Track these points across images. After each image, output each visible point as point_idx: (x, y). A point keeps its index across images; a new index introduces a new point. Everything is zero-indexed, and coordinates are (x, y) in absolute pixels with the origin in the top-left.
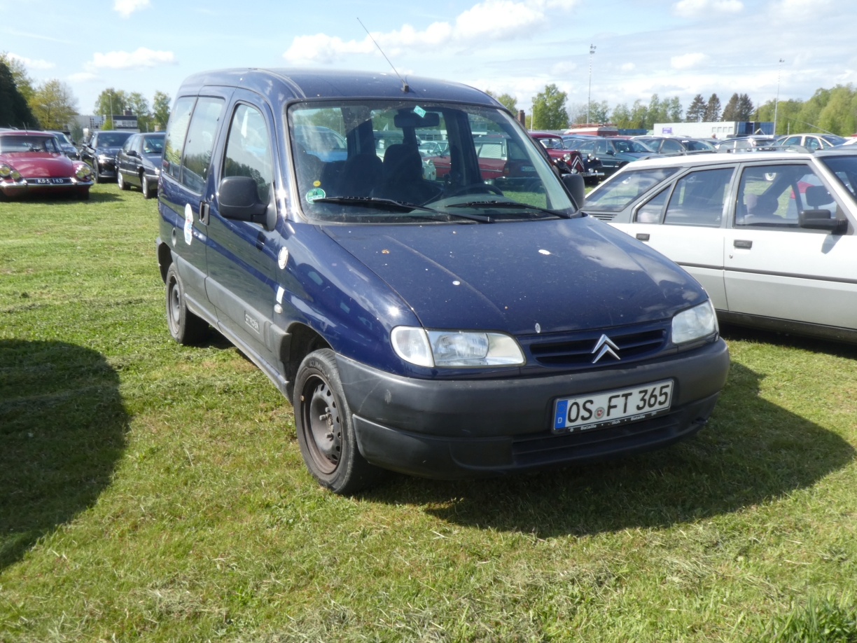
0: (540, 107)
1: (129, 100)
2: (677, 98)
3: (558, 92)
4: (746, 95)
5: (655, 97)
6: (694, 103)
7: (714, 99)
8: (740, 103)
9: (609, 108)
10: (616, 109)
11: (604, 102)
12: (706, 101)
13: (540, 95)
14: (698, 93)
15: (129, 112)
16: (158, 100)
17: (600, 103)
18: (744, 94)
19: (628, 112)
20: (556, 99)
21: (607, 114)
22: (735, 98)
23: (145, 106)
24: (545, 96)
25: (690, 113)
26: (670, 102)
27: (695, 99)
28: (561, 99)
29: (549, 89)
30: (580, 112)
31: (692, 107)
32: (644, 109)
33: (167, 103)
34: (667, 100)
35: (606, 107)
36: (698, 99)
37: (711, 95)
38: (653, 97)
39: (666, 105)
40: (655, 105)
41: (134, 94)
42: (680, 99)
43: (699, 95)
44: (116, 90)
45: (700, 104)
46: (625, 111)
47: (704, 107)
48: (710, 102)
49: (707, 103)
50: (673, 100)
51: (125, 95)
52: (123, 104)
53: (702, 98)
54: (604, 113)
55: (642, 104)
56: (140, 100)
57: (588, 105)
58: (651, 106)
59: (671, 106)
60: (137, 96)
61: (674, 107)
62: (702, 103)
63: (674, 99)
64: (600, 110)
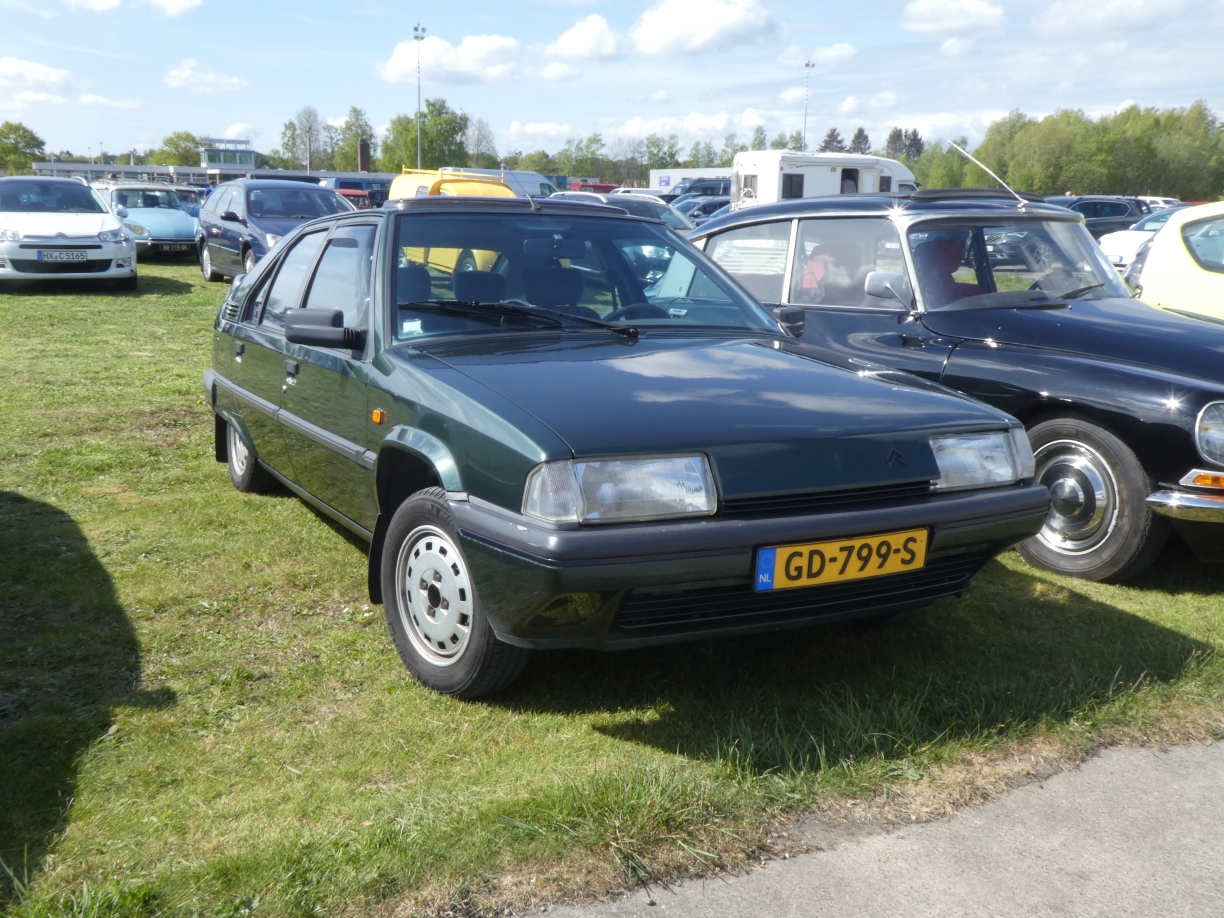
4: (915, 133)
6: (825, 142)
7: (861, 137)
8: (905, 142)
14: (832, 127)
17: (667, 138)
18: (910, 131)
19: (716, 154)
22: (896, 136)
26: (788, 138)
27: (827, 136)
29: (433, 105)
34: (782, 137)
36: (833, 137)
37: (856, 132)
38: (758, 131)
39: (780, 144)
43: (835, 130)
45: (835, 144)
47: (842, 148)
48: (854, 141)
49: (848, 140)
50: (792, 137)
53: (838, 135)
55: (739, 141)
57: (645, 142)
59: (790, 146)
61: (793, 148)
62: (840, 142)
63: (794, 134)
64: (666, 149)
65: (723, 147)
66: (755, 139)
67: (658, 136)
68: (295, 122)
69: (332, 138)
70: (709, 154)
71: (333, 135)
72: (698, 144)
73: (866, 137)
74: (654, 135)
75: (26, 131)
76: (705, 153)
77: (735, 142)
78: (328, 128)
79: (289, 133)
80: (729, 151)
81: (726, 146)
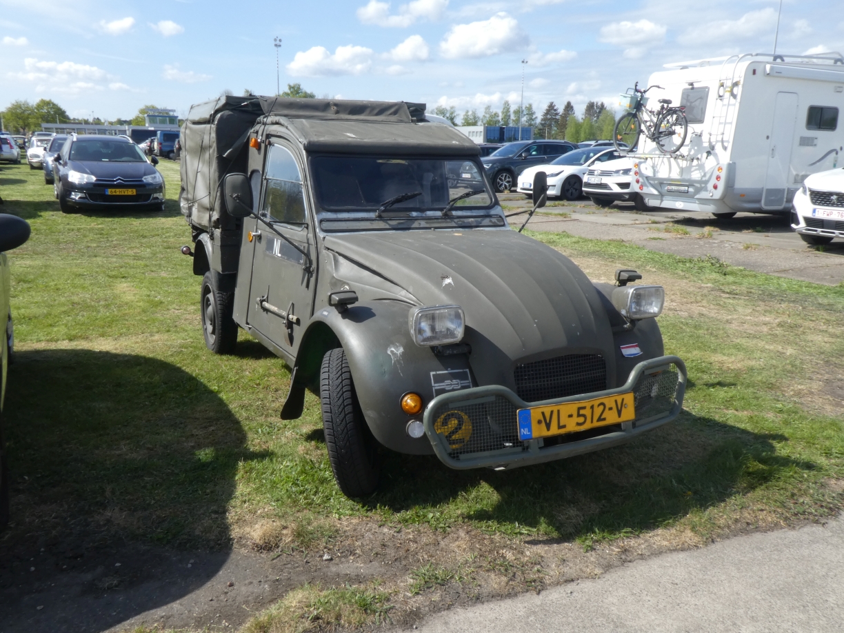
3: (305, 92)
4: (602, 104)
5: (506, 105)
6: (547, 111)
7: (569, 107)
8: (596, 110)
11: (452, 108)
12: (561, 109)
14: (551, 101)
17: (448, 108)
18: (600, 103)
19: (479, 118)
21: (456, 120)
22: (591, 107)
24: (291, 96)
25: (543, 120)
26: (524, 109)
27: (548, 107)
31: (546, 115)
32: (496, 115)
34: (519, 107)
36: (551, 107)
37: (566, 103)
39: (518, 112)
40: (507, 111)
42: (534, 107)
43: (552, 103)
47: (557, 114)
48: (564, 110)
49: (561, 111)
50: (526, 107)
53: (555, 106)
55: (494, 110)
57: (436, 111)
58: (503, 113)
59: (525, 113)
61: (527, 114)
62: (555, 110)
63: (528, 106)
65: (483, 114)
66: (504, 109)
67: (443, 107)
70: (475, 118)
72: (468, 112)
73: (572, 107)
74: (441, 106)
75: (54, 104)
76: (472, 117)
77: (491, 110)
80: (488, 116)
81: (486, 113)
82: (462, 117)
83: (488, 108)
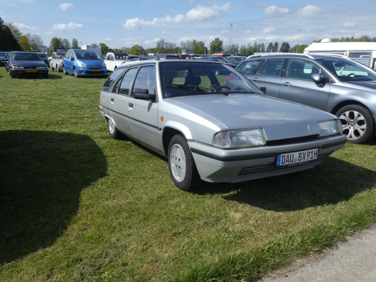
0: (213, 46)
1: (63, 42)
2: (263, 43)
3: (220, 41)
4: (288, 43)
5: (256, 43)
6: (269, 45)
7: (276, 44)
8: (286, 45)
9: (239, 47)
10: (241, 47)
11: (237, 45)
12: (274, 44)
13: (213, 42)
14: (271, 42)
15: (62, 46)
16: (73, 42)
17: (236, 45)
18: (287, 42)
20: (219, 43)
21: (238, 49)
22: (284, 44)
23: (69, 44)
24: (215, 42)
25: (268, 49)
27: (270, 44)
28: (221, 43)
29: (216, 39)
30: (229, 48)
31: (269, 47)
32: (251, 47)
33: (77, 43)
34: (260, 44)
35: (238, 46)
36: (271, 44)
37: (275, 43)
38: (255, 43)
39: (259, 46)
40: (256, 46)
41: (64, 40)
42: (264, 44)
44: (58, 38)
46: (245, 48)
47: (273, 47)
48: (275, 45)
49: (274, 45)
50: (262, 44)
51: (61, 40)
52: (60, 43)
54: (237, 49)
56: (67, 42)
57: (231, 46)
58: (254, 46)
59: (261, 46)
60: (66, 40)
62: (272, 45)
64: (235, 47)
68: (159, 42)
69: (167, 46)
71: (168, 45)
72: (242, 46)
73: (278, 44)
74: (233, 44)
78: (167, 43)
79: (158, 45)
80: (249, 47)
81: (248, 46)
82: (240, 48)
83: (249, 45)
